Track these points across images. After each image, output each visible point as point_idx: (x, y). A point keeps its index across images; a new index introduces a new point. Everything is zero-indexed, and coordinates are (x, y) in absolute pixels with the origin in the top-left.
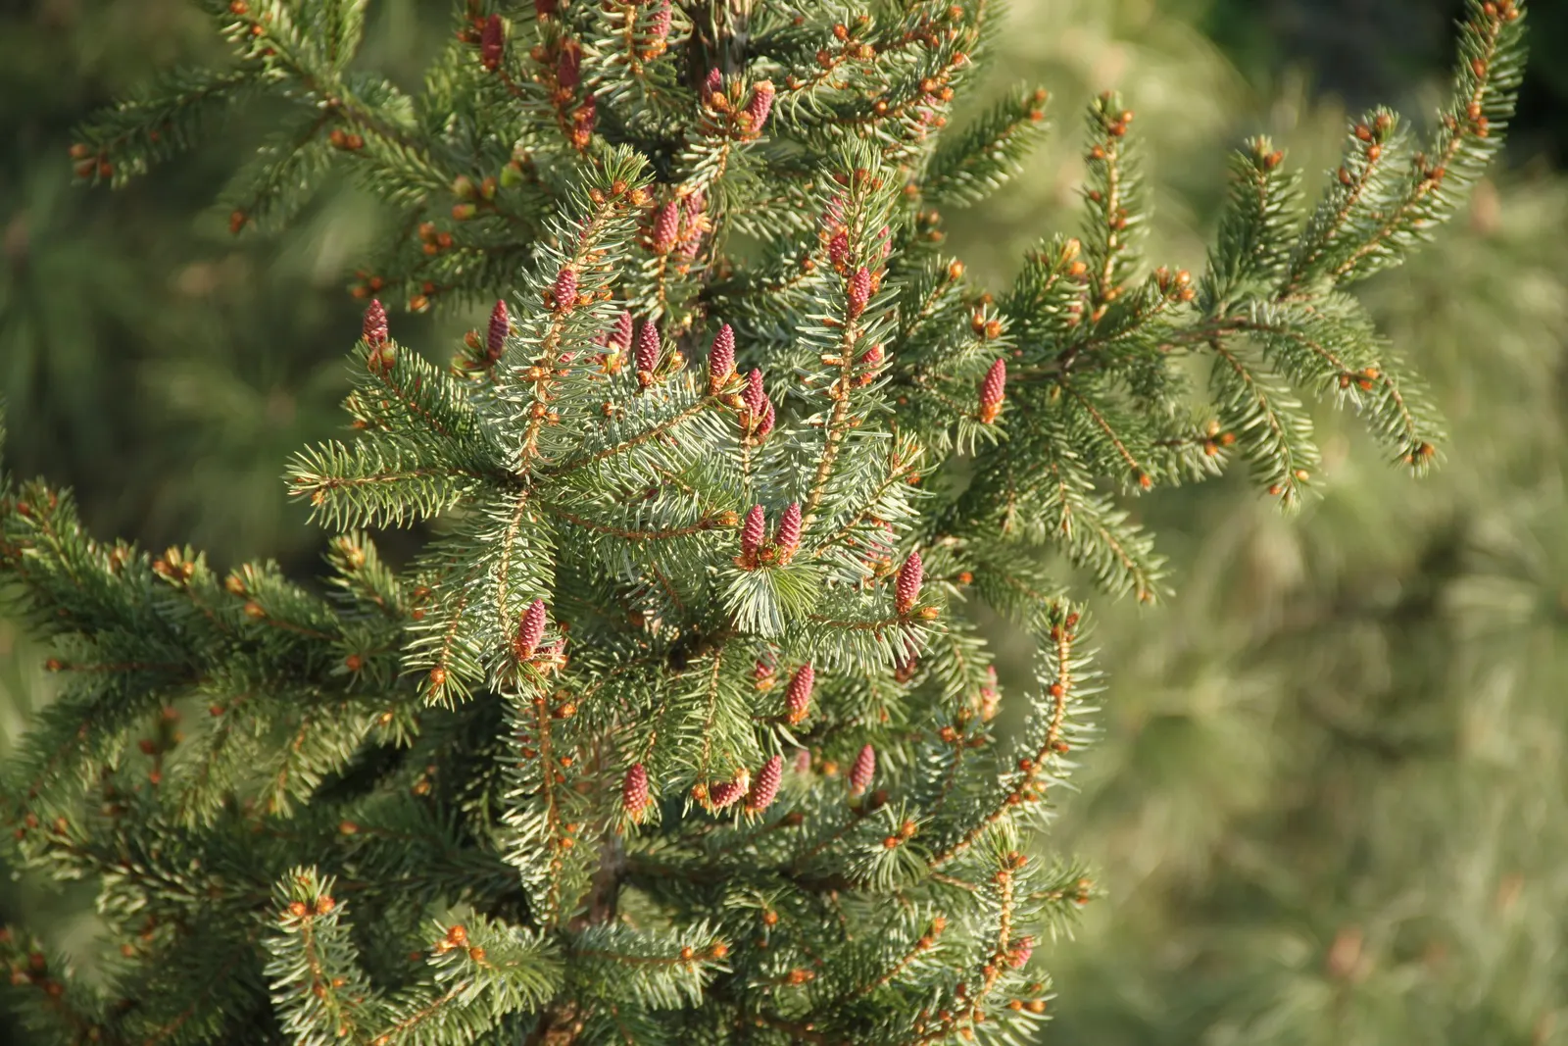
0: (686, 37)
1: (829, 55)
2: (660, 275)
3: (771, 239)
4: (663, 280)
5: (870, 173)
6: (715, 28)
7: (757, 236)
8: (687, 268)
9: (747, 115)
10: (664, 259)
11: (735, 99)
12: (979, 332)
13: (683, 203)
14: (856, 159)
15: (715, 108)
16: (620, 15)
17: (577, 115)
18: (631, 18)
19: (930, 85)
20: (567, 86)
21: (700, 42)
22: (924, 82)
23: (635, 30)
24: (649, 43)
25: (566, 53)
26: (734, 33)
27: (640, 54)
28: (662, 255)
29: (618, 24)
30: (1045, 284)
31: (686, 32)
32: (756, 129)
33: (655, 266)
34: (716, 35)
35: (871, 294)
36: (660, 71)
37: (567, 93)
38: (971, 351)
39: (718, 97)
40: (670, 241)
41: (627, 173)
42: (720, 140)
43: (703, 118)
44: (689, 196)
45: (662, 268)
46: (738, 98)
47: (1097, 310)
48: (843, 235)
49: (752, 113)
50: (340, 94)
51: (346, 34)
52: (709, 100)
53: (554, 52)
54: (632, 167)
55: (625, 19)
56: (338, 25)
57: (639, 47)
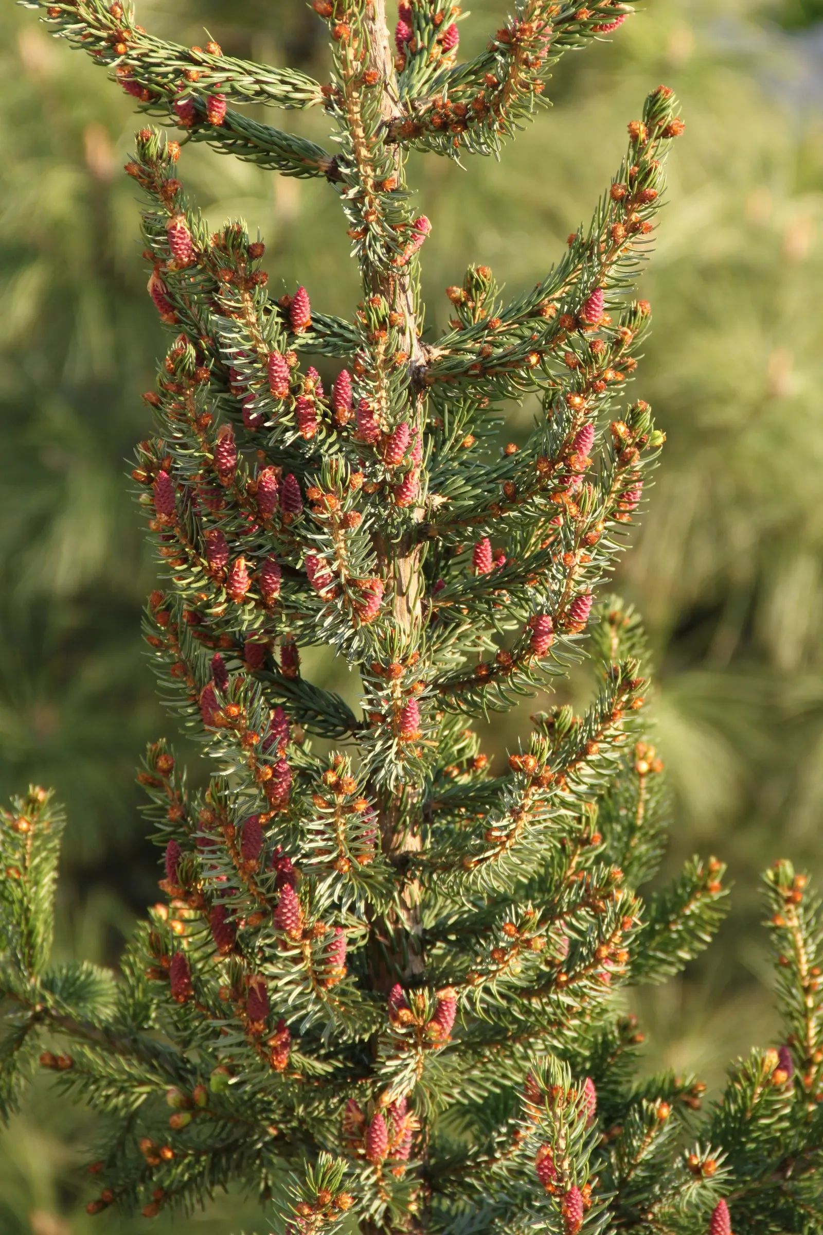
0: (362, 943)
1: (504, 951)
2: (378, 1180)
3: (480, 1101)
4: (382, 1184)
5: (562, 1088)
6: (390, 927)
7: (466, 1102)
8: (405, 1168)
9: (436, 1026)
10: (379, 1167)
11: (420, 1012)
12: (697, 1172)
13: (389, 1111)
14: (547, 1075)
15: (403, 1024)
16: (297, 951)
17: (272, 1043)
18: (308, 952)
19: (604, 952)
20: (258, 1021)
21: (378, 943)
22: (599, 951)
23: (314, 962)
24: (330, 972)
25: (252, 989)
26: (408, 928)
27: (322, 983)
28: (377, 1164)
29: (296, 960)
30: (752, 1098)
31: (363, 937)
32: (446, 1035)
33: (374, 1172)
34: (392, 932)
35: (586, 1210)
36: (343, 993)
37: (259, 1026)
38: (692, 1190)
39: (405, 1014)
40: (383, 1151)
41: (330, 1181)
42: (414, 1052)
43: (393, 1035)
44: (393, 1103)
45: (379, 1174)
46: (423, 1011)
47: (807, 1075)
48: (548, 1157)
49: (440, 1023)
50: (43, 999)
51: (39, 940)
52: (396, 1018)
53: (241, 989)
54: (334, 1174)
55: (301, 953)
56: (31, 933)
57: (321, 977)
